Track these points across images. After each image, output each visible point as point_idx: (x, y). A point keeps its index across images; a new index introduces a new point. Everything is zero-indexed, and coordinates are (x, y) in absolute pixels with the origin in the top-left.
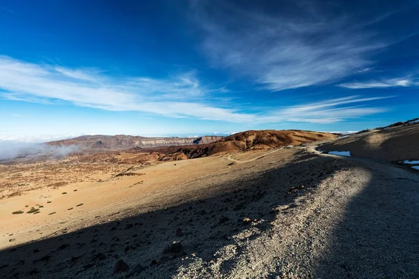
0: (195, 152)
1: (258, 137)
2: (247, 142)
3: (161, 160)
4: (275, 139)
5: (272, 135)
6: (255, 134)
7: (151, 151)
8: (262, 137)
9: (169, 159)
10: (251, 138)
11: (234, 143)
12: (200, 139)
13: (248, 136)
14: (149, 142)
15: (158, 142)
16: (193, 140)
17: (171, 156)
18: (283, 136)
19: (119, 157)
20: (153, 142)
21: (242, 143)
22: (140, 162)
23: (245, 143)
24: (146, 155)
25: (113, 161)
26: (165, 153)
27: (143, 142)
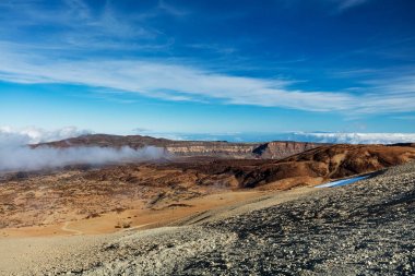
0: (251, 175)
1: (348, 157)
2: (331, 164)
3: (201, 183)
4: (375, 162)
5: (372, 155)
6: (346, 152)
7: (184, 167)
8: (355, 157)
9: (212, 184)
10: (338, 159)
11: (310, 166)
12: (264, 146)
13: (334, 154)
14: (179, 150)
15: (193, 149)
16: (252, 148)
17: (215, 179)
18: (390, 158)
19: (138, 174)
20: (185, 149)
21: (322, 165)
22: (170, 184)
23: (327, 167)
24: (178, 174)
25: (131, 180)
26: (206, 173)
27: (170, 149)
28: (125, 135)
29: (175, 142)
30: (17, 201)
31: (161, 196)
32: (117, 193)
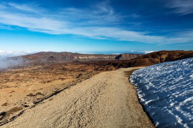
1: (169, 55)
2: (161, 59)
3: (97, 70)
6: (167, 53)
8: (173, 56)
9: (103, 70)
10: (164, 57)
11: (151, 60)
12: (120, 56)
13: (162, 54)
14: (84, 57)
15: (90, 57)
16: (115, 57)
17: (104, 68)
19: (67, 67)
20: (86, 58)
21: (156, 60)
23: (159, 60)
24: (85, 66)
25: (64, 69)
26: (98, 65)
27: (80, 57)
28: (60, 52)
29: (82, 54)
30: (11, 78)
31: (80, 75)
32: (59, 74)
